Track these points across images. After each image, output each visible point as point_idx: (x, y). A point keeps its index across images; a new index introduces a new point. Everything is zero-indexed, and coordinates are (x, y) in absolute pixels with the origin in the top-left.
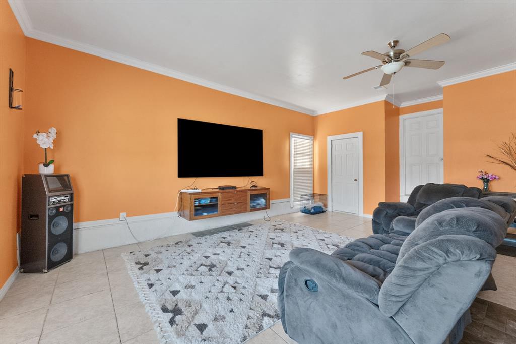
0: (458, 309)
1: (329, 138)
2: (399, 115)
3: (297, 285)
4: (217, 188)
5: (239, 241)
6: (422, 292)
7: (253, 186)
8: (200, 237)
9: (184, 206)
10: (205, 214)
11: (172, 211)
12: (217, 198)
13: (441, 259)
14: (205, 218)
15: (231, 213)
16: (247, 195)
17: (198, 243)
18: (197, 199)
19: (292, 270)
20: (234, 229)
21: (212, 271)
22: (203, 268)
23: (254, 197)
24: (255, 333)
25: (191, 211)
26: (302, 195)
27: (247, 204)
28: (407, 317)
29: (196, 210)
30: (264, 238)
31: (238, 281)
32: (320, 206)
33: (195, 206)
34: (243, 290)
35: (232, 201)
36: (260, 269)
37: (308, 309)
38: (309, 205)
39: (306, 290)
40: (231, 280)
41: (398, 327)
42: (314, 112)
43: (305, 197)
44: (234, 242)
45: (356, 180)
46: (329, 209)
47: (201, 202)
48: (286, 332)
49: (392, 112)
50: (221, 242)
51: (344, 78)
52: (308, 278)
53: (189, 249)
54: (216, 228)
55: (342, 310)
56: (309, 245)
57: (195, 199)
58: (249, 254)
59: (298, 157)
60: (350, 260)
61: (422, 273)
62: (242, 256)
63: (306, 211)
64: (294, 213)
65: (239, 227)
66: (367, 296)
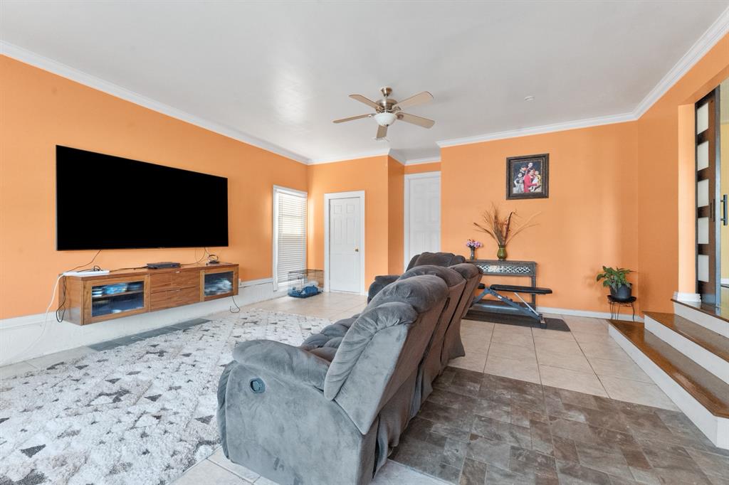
0: (385, 375)
1: (327, 196)
2: (403, 173)
3: (241, 390)
4: (145, 267)
5: (181, 347)
6: (358, 365)
7: (211, 263)
8: (106, 351)
9: (70, 300)
10: (118, 311)
11: (41, 310)
12: (141, 283)
13: (372, 328)
14: (118, 317)
15: (169, 305)
16: (199, 277)
17: (99, 361)
18: (100, 287)
19: (235, 373)
20: (176, 330)
21: (120, 400)
22: (103, 400)
23: (211, 279)
24: (181, 471)
25: (84, 308)
26: (290, 272)
27: (199, 289)
28: (347, 396)
29: (95, 307)
30: (223, 338)
31: (167, 406)
32: (312, 286)
33: (94, 300)
34: (172, 418)
35: (172, 287)
36: (209, 382)
37: (253, 418)
38: (300, 284)
39: (252, 393)
40: (153, 408)
41: (340, 409)
42: (308, 159)
43: (294, 275)
44: (171, 350)
45: (357, 250)
46: (326, 289)
47: (108, 292)
48: (227, 457)
49: (396, 169)
50: (147, 353)
51: (335, 122)
52: (254, 378)
53: (78, 374)
54: (142, 332)
55: (289, 407)
56: (289, 338)
57: (93, 288)
58: (195, 363)
59: (285, 220)
60: (322, 347)
61: (359, 345)
62: (181, 369)
63: (296, 294)
64: (279, 298)
65: (185, 327)
66: (314, 383)
